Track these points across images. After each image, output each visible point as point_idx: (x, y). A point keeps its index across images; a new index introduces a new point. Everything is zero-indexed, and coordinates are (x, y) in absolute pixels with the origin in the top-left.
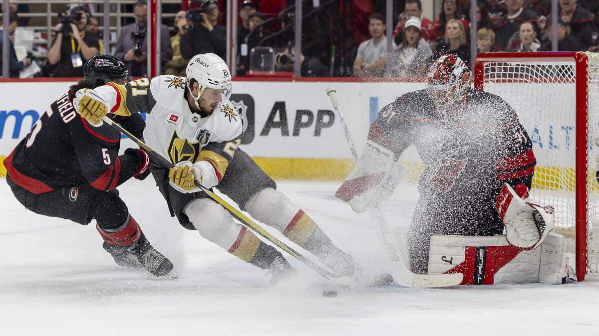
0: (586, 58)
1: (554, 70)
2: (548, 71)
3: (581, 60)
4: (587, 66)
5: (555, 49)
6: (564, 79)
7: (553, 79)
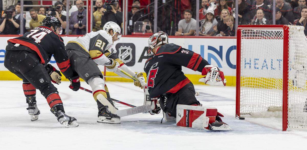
0: (288, 28)
1: (274, 33)
2: (271, 34)
3: (286, 29)
4: (289, 32)
6: (279, 38)
7: (273, 38)
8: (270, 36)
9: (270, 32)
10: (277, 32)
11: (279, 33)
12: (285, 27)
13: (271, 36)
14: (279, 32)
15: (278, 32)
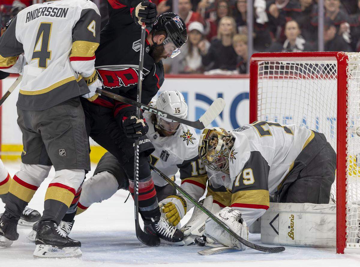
0: (346, 57)
1: (320, 68)
2: (315, 69)
3: (342, 59)
4: (347, 64)
5: (321, 50)
6: (329, 76)
7: (319, 76)
8: (313, 73)
9: (314, 66)
10: (325, 65)
11: (330, 67)
12: (341, 56)
13: (315, 73)
14: (331, 65)
15: (328, 65)
